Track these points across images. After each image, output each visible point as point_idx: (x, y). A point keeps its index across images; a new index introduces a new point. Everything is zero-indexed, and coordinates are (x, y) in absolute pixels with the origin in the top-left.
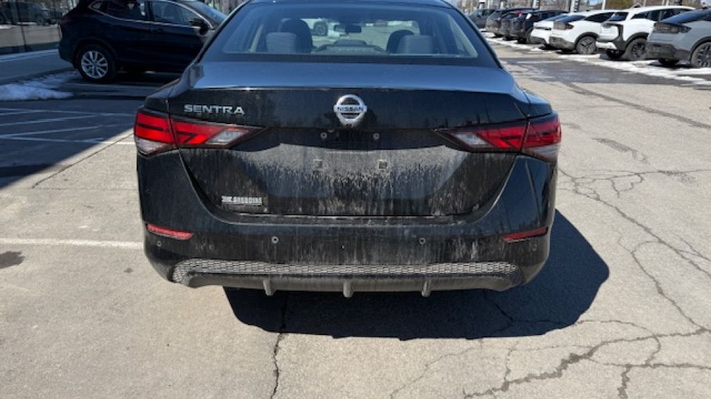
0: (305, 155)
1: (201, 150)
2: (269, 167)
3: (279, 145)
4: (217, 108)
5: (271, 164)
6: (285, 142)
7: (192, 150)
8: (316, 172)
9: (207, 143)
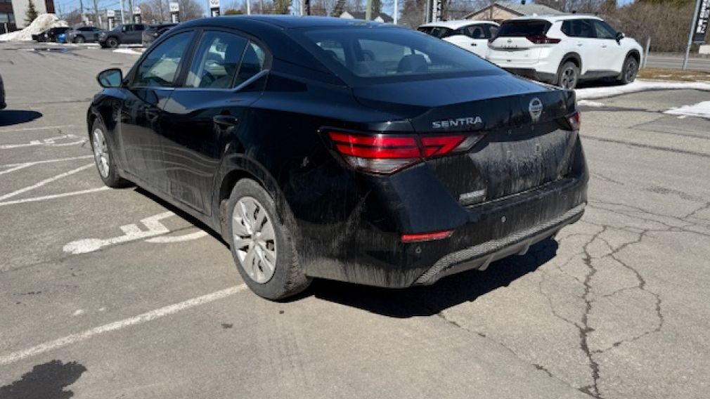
0: (502, 149)
1: (447, 158)
2: (486, 163)
3: (488, 144)
4: (462, 120)
5: (486, 160)
6: (492, 141)
7: (438, 160)
8: (509, 161)
9: (453, 151)
